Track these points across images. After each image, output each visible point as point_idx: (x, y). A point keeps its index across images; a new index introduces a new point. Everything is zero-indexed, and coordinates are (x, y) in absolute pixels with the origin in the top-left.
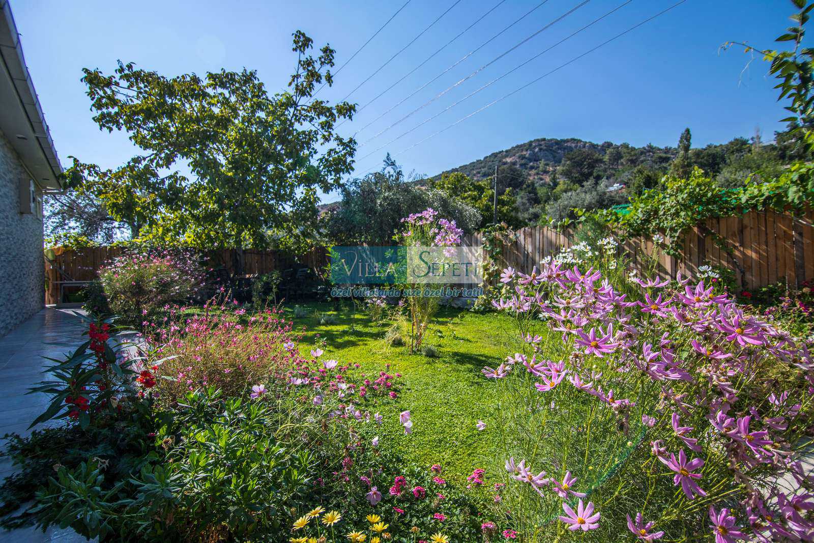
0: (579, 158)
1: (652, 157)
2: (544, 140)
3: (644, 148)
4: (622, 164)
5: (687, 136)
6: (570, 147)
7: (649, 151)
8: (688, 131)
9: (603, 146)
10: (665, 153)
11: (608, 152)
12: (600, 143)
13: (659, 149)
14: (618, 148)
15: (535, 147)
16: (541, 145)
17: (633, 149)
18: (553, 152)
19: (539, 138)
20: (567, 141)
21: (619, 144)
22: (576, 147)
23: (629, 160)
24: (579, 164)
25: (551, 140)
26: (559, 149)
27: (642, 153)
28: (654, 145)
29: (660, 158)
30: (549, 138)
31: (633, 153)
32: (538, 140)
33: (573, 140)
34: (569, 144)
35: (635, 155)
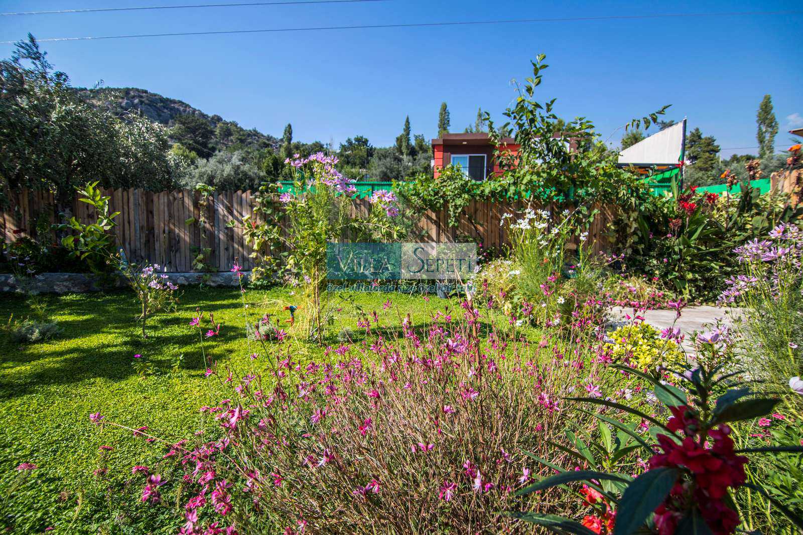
0: (193, 124)
1: (257, 141)
2: (146, 92)
3: (250, 131)
4: (232, 141)
5: (289, 131)
6: (178, 110)
7: (255, 135)
8: (290, 126)
9: (213, 118)
10: (268, 140)
11: (218, 126)
12: (211, 115)
13: (263, 136)
14: (228, 124)
15: (134, 97)
16: (142, 97)
17: (241, 129)
18: (158, 110)
19: (140, 88)
20: (174, 102)
21: (228, 121)
22: (185, 111)
23: (238, 139)
24: (193, 130)
25: (155, 95)
26: (164, 107)
27: (249, 135)
28: (259, 130)
29: (265, 143)
30: (152, 92)
31: (241, 133)
32: (137, 90)
33: (180, 102)
34: (176, 106)
35: (244, 135)
